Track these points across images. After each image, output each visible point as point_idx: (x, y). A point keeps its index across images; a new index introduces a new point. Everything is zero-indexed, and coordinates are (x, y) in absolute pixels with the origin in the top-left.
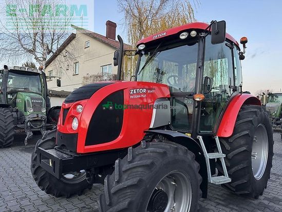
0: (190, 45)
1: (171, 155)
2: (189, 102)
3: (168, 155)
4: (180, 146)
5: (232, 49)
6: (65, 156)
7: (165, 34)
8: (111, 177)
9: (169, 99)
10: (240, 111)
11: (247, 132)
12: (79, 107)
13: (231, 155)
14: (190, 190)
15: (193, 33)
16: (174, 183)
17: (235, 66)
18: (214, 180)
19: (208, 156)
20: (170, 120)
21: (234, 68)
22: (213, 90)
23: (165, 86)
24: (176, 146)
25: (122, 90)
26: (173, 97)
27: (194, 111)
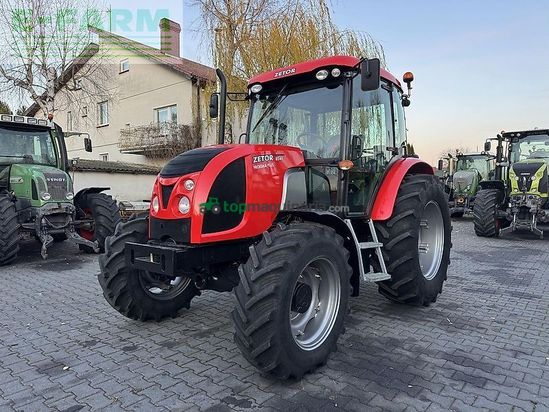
0: (330, 87)
1: (317, 236)
2: (331, 172)
3: (314, 237)
5: (390, 92)
7: (293, 71)
8: (247, 264)
9: (303, 169)
10: (402, 183)
11: (411, 212)
12: (189, 182)
13: (390, 245)
15: (336, 72)
16: (318, 276)
17: (396, 118)
19: (360, 246)
20: (306, 200)
21: (393, 121)
22: (364, 155)
23: (297, 150)
25: (243, 158)
26: (309, 166)
27: (339, 185)
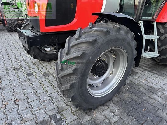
1: (113, 33)
3: (111, 34)
4: (123, 27)
6: (33, 34)
8: (63, 50)
14: (126, 61)
16: (114, 56)
18: (146, 55)
19: (145, 37)
20: (118, 8)
24: (118, 26)
